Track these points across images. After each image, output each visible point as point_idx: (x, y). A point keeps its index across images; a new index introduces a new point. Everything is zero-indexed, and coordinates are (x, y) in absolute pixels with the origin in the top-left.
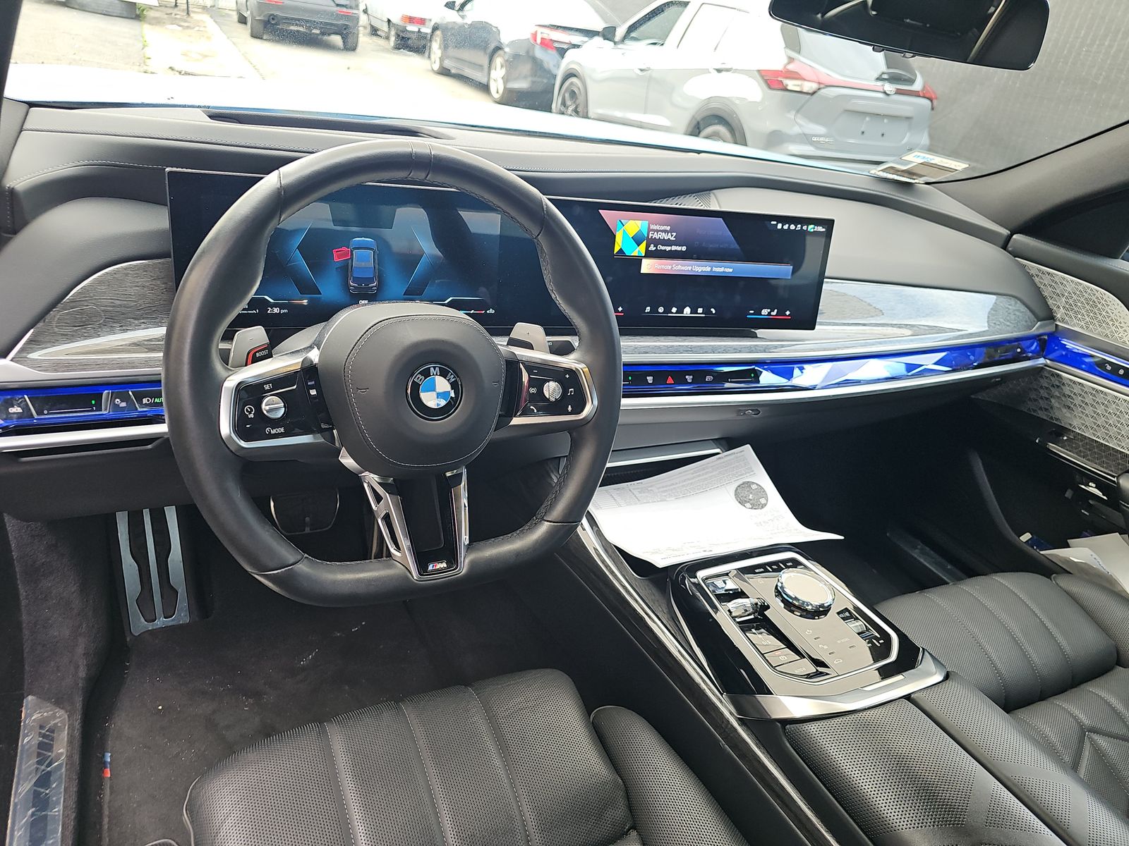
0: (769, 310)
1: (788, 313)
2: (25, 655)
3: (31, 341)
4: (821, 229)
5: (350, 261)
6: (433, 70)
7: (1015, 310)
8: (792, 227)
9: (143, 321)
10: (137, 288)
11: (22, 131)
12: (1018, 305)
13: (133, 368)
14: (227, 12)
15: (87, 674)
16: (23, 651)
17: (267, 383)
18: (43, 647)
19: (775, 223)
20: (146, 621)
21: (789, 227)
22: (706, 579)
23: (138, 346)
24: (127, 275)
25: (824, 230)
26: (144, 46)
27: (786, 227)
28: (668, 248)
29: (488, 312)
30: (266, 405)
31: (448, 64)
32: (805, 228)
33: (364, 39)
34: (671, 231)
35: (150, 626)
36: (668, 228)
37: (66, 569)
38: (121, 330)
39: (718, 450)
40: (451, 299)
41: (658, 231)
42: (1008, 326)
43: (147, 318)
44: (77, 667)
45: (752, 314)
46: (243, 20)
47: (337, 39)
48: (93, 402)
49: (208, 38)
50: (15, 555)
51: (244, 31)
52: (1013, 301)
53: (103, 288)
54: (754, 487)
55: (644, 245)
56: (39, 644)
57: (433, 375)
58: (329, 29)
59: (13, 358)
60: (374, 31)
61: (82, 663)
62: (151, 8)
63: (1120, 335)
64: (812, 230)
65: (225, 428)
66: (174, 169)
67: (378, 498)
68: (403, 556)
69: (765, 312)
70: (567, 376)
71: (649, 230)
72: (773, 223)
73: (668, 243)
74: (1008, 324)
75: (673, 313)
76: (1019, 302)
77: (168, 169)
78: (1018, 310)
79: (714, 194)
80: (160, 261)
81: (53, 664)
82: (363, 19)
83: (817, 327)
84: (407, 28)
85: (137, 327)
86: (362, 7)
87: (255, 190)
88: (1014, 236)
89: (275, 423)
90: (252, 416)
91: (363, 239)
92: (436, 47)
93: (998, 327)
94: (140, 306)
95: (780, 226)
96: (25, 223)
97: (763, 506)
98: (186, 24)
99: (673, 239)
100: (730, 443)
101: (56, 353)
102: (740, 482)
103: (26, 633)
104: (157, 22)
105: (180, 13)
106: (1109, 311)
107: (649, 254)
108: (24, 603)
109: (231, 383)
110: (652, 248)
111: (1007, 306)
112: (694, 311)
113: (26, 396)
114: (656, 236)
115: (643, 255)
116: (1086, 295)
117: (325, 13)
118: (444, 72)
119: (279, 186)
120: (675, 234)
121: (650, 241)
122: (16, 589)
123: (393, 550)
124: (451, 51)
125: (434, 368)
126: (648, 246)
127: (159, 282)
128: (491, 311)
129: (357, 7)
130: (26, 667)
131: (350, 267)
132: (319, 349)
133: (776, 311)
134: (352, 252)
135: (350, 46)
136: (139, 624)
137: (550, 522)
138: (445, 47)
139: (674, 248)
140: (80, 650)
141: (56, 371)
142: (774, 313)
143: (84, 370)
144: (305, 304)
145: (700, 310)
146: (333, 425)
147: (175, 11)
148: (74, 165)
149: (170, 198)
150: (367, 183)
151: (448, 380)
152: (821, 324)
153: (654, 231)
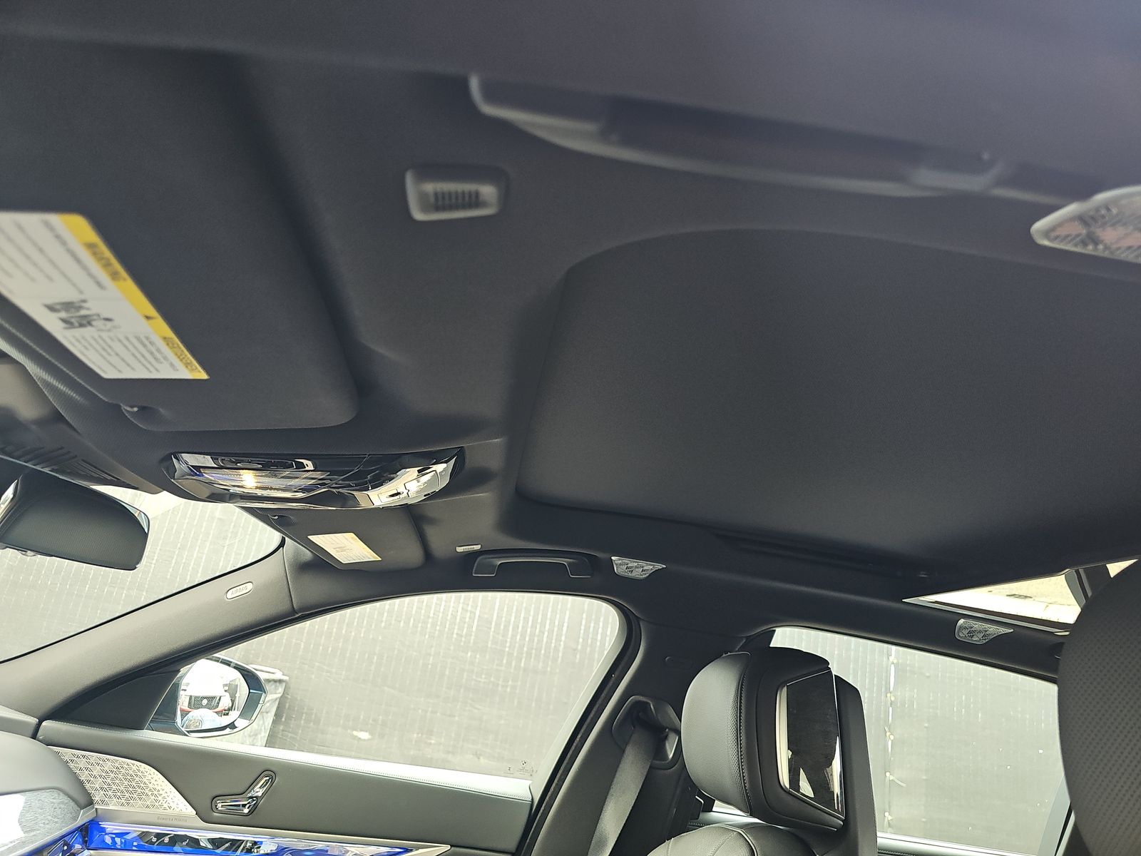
7: (59, 804)
12: (61, 797)
42: (56, 822)
52: (55, 794)
63: (160, 804)
74: (56, 820)
76: (61, 793)
78: (62, 803)
88: (44, 724)
93: (47, 826)
106: (147, 782)
111: (52, 800)
116: (123, 771)
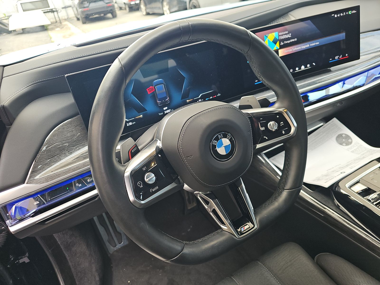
0: (338, 56)
1: (347, 55)
2: (75, 277)
3: (33, 171)
4: (354, 12)
5: (155, 92)
6: (144, 15)
8: (342, 14)
9: (77, 146)
10: (70, 133)
11: (2, 78)
13: (79, 169)
14: (72, 19)
15: (99, 278)
16: (73, 276)
17: (143, 167)
18: (80, 273)
19: (333, 15)
20: (113, 247)
21: (340, 15)
22: (351, 187)
23: (78, 158)
24: (64, 128)
25: (356, 11)
26: (51, 38)
27: (339, 15)
28: (289, 42)
29: (218, 95)
30: (147, 179)
31: (148, 11)
32: (347, 13)
33: (118, 12)
34: (288, 33)
35: (115, 249)
36: (287, 32)
37: (79, 241)
38: (69, 153)
39: (322, 124)
40: (201, 95)
41: (283, 35)
43: (78, 144)
44: (95, 278)
45: (331, 60)
46: (78, 19)
47: (110, 15)
48: (68, 188)
49: (70, 29)
50: (59, 243)
51: (80, 23)
53: (56, 137)
54: (344, 135)
55: (278, 43)
56: (79, 272)
57: (221, 138)
58: (106, 13)
59: (27, 182)
60: (121, 8)
61: (96, 274)
62: (49, 25)
64: (351, 13)
65: (131, 197)
66: (69, 74)
67: (207, 203)
68: (227, 227)
69: (336, 58)
70: (278, 117)
71: (279, 36)
72: (332, 15)
73: (288, 39)
75: (297, 70)
77: (66, 75)
79: (290, 14)
80: (75, 117)
81: (86, 278)
82: (116, 6)
83: (360, 57)
84: (131, 4)
85: (76, 150)
86: (114, 1)
87: (109, 72)
89: (153, 186)
90: (142, 186)
91: (158, 80)
92: (142, 6)
94: (73, 140)
95: (336, 16)
96: (14, 119)
97: (351, 143)
98: (62, 27)
99: (290, 36)
100: (326, 119)
101: (45, 174)
102: (337, 135)
103: (73, 269)
104: (52, 29)
105: (58, 24)
107: (281, 47)
108: (68, 258)
109: (127, 173)
110: (282, 44)
112: (306, 67)
113: (39, 195)
114: (282, 37)
115: (279, 48)
117: (104, 7)
118: (148, 14)
119: (120, 66)
120: (290, 34)
121: (281, 41)
122: (64, 255)
123: (222, 226)
124: (148, 6)
125: (220, 134)
126: (280, 43)
127: (78, 127)
128: (219, 95)
129: (113, 2)
130: (77, 282)
131: (156, 95)
132: (160, 140)
133: (341, 55)
134: (155, 87)
135: (114, 16)
136: (112, 249)
137: (287, 190)
138: (145, 5)
139: (292, 41)
140: (94, 270)
141: (48, 181)
142: (341, 57)
143: (59, 177)
144: (142, 117)
145: (308, 66)
146: (177, 174)
147: (57, 24)
148: (27, 86)
149: (71, 89)
150: (159, 52)
151: (228, 139)
152: (362, 56)
153: (281, 35)
